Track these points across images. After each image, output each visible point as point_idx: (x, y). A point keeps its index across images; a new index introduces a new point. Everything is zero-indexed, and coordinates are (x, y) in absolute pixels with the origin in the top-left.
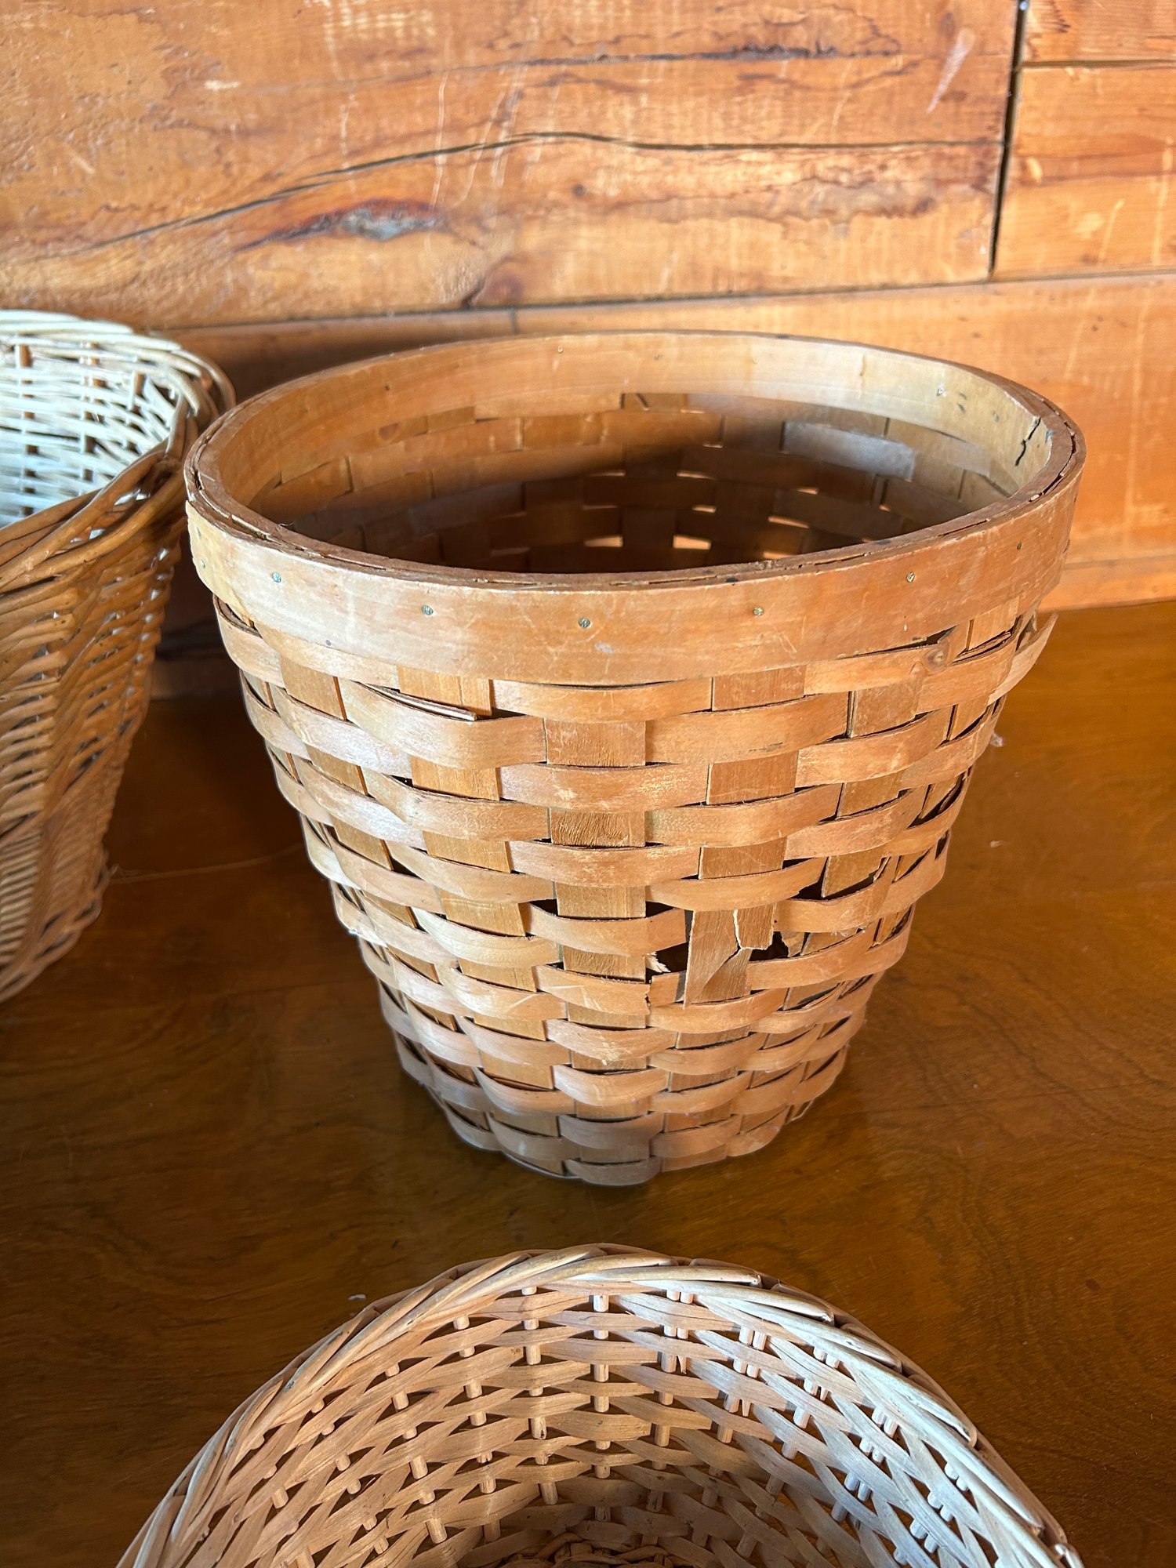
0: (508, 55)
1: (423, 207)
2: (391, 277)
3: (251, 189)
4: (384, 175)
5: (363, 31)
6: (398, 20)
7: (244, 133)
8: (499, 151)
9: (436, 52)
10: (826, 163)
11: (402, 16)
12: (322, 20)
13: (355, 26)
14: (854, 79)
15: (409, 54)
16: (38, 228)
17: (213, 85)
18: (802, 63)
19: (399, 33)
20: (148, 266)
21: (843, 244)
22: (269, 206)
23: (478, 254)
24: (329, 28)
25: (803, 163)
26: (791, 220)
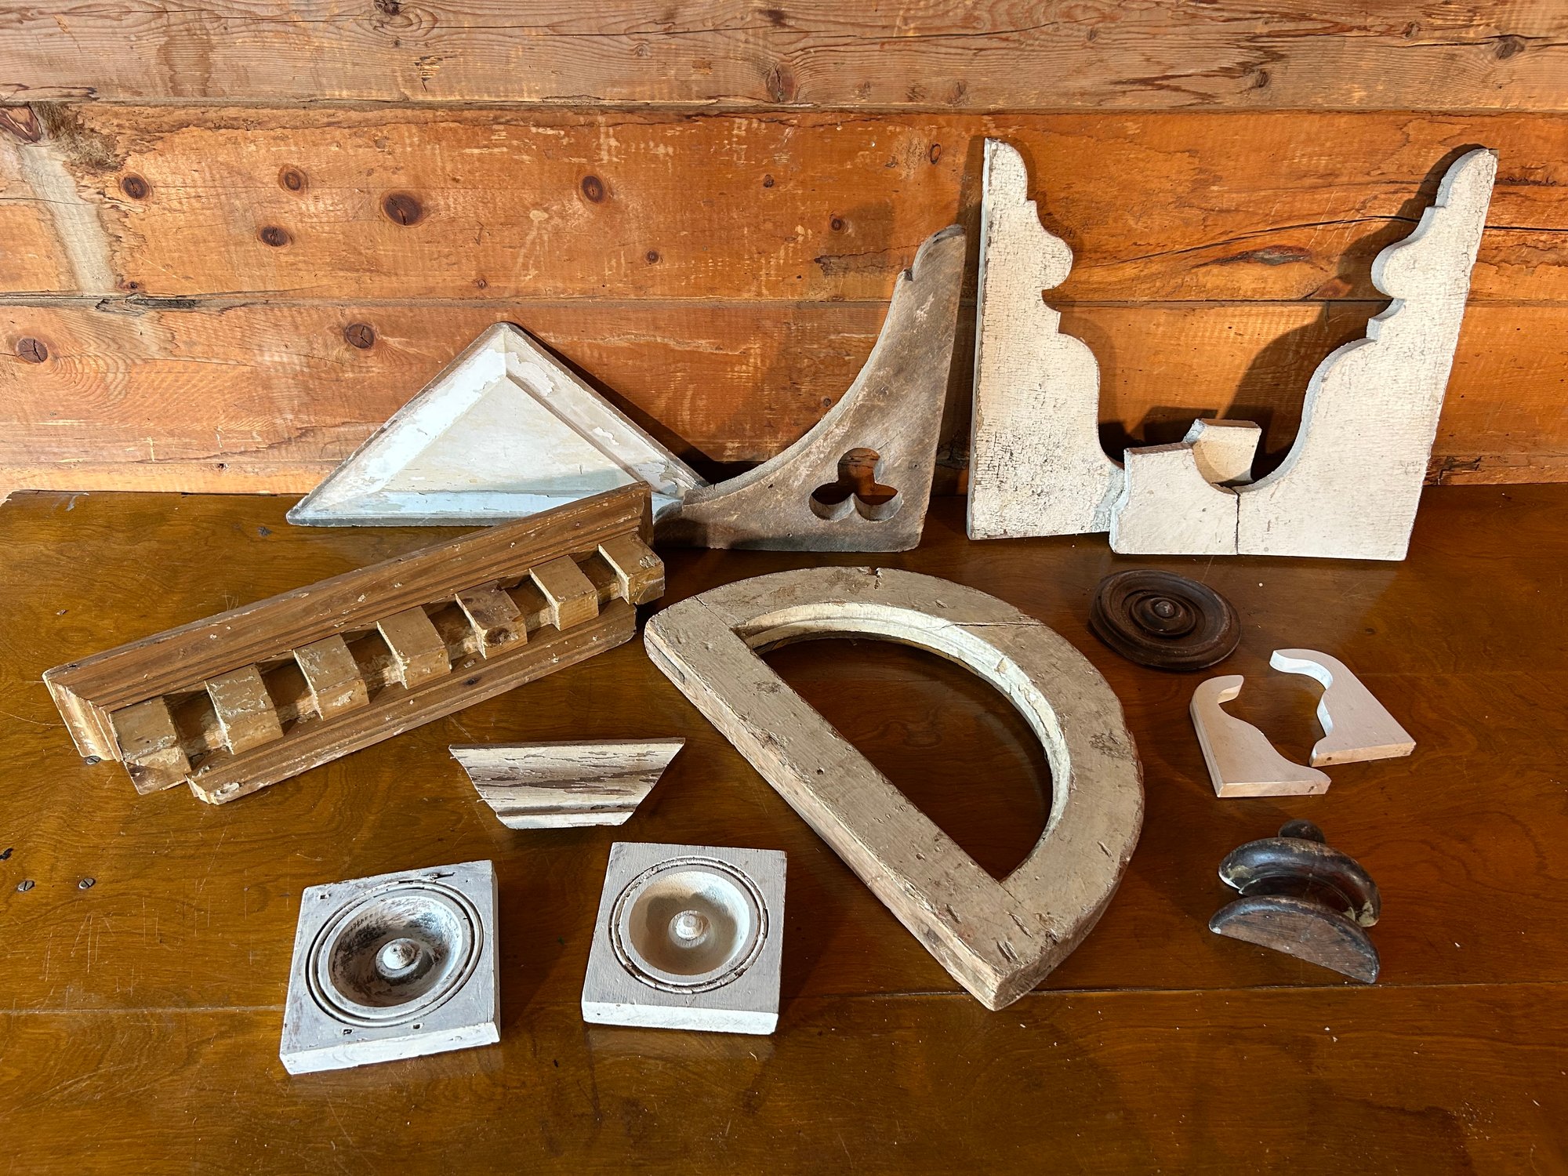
0: (1374, 179)
1: (1301, 250)
2: (1270, 285)
3: (1213, 239)
4: (1285, 234)
5: (1302, 165)
6: (1324, 160)
7: (1221, 211)
9: (1337, 176)
10: (1531, 238)
11: (1326, 158)
12: (1285, 159)
13: (1300, 162)
14: (1562, 197)
15: (1321, 177)
16: (1096, 252)
17: (1215, 188)
18: (1536, 188)
19: (1322, 166)
20: (1146, 272)
21: (1529, 278)
22: (1220, 247)
23: (1322, 274)
24: (1285, 163)
25: (1520, 237)
26: (1503, 264)
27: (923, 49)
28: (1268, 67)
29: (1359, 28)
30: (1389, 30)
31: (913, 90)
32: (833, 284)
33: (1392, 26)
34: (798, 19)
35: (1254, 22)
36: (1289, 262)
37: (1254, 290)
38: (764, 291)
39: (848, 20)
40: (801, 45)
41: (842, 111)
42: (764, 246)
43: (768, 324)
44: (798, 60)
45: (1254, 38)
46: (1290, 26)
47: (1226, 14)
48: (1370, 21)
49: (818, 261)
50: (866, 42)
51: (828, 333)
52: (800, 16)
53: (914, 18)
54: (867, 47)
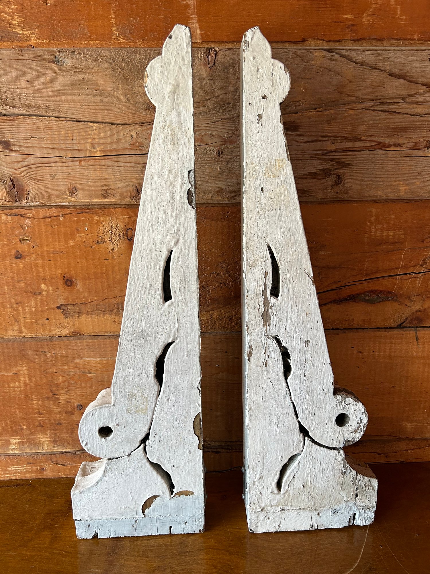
1: (390, 293)
2: (373, 317)
4: (376, 282)
5: (378, 236)
6: (391, 233)
8: (421, 274)
9: (403, 243)
11: (393, 231)
12: (365, 233)
13: (376, 234)
15: (393, 243)
17: (321, 253)
19: (391, 237)
22: (333, 291)
23: (408, 309)
24: (366, 235)
27: (108, 164)
28: (341, 172)
29: (395, 145)
30: (415, 146)
31: (106, 191)
32: (71, 323)
33: (417, 143)
34: (20, 146)
35: (325, 143)
36: (383, 301)
37: (364, 321)
38: (24, 330)
39: (55, 146)
40: (25, 163)
41: (62, 207)
42: (19, 298)
43: (30, 352)
44: (25, 173)
45: (327, 153)
46: (350, 145)
47: (306, 138)
48: (401, 141)
49: (59, 308)
50: (68, 160)
51: (73, 358)
52: (22, 144)
53: (99, 144)
54: (70, 164)
